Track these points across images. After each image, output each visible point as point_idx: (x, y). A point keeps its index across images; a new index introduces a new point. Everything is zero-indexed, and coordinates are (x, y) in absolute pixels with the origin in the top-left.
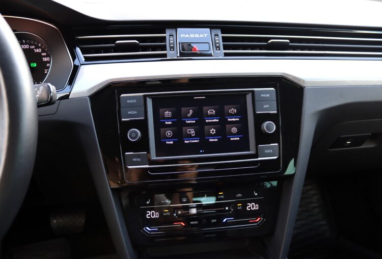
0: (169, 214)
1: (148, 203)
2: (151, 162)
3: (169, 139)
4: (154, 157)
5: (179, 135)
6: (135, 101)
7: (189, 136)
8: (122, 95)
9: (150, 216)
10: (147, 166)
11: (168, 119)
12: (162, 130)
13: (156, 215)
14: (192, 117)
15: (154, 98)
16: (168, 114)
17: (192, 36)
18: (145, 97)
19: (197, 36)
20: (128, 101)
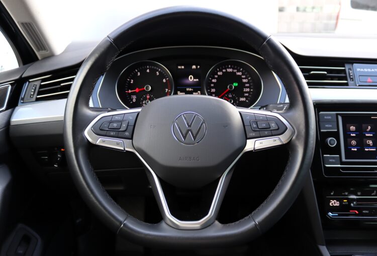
0: (347, 203)
1: (332, 194)
2: (342, 163)
3: (354, 147)
4: (344, 160)
5: (361, 144)
6: (330, 117)
7: (369, 146)
8: (321, 113)
9: (332, 204)
10: (339, 166)
11: (353, 132)
12: (349, 140)
13: (337, 204)
14: (370, 132)
15: (343, 116)
16: (352, 128)
17: (366, 70)
18: (337, 115)
19: (369, 70)
20: (325, 117)
